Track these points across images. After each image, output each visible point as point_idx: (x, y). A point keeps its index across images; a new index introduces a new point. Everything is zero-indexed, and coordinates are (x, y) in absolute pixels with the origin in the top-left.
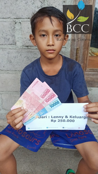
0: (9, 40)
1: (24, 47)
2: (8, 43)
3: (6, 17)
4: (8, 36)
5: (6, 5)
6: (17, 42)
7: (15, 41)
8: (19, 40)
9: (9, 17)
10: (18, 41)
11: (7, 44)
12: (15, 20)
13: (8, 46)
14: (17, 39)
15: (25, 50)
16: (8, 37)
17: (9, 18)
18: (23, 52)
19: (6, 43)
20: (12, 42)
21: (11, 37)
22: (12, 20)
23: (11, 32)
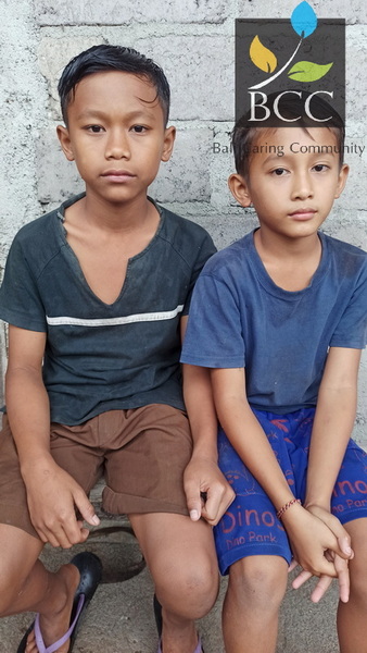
0: (188, 187)
1: (235, 210)
2: (186, 197)
3: (187, 117)
4: (188, 174)
5: (191, 79)
6: (213, 195)
7: (207, 190)
8: (220, 187)
9: (194, 115)
10: (217, 190)
11: (182, 200)
12: (212, 124)
13: (183, 205)
14: (214, 185)
15: (237, 217)
16: (186, 179)
17: (198, 118)
18: (230, 223)
19: (178, 195)
20: (198, 194)
21: (196, 179)
22: (204, 126)
23: (198, 162)
